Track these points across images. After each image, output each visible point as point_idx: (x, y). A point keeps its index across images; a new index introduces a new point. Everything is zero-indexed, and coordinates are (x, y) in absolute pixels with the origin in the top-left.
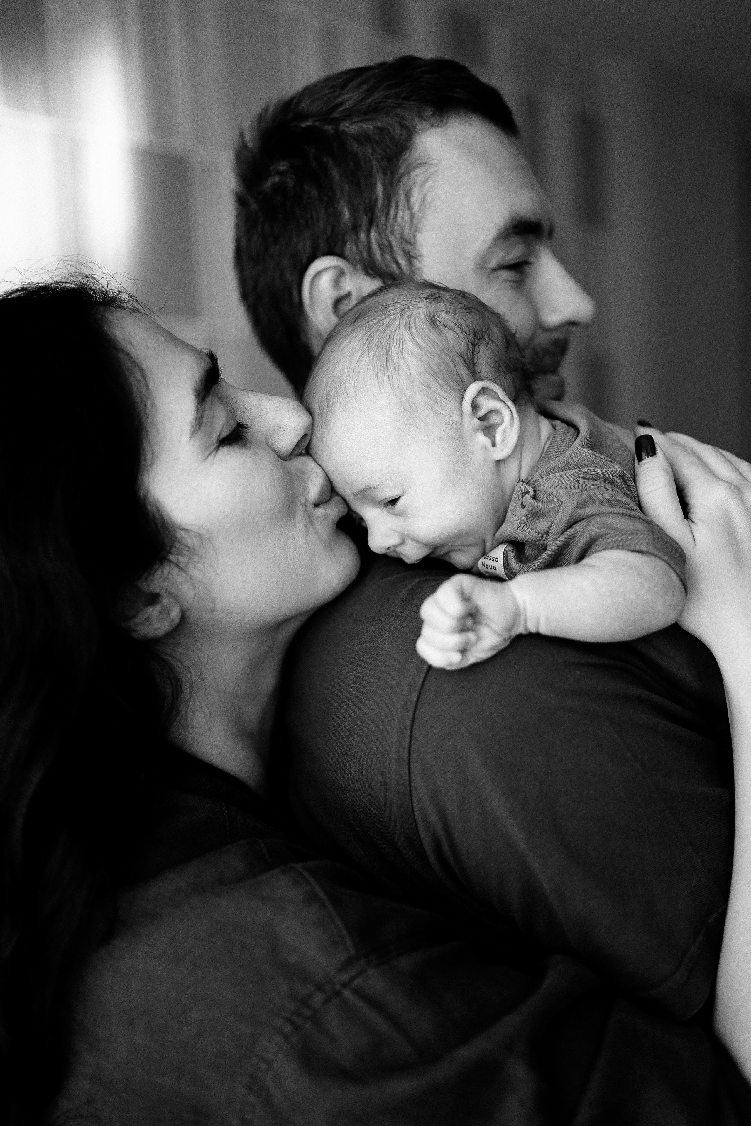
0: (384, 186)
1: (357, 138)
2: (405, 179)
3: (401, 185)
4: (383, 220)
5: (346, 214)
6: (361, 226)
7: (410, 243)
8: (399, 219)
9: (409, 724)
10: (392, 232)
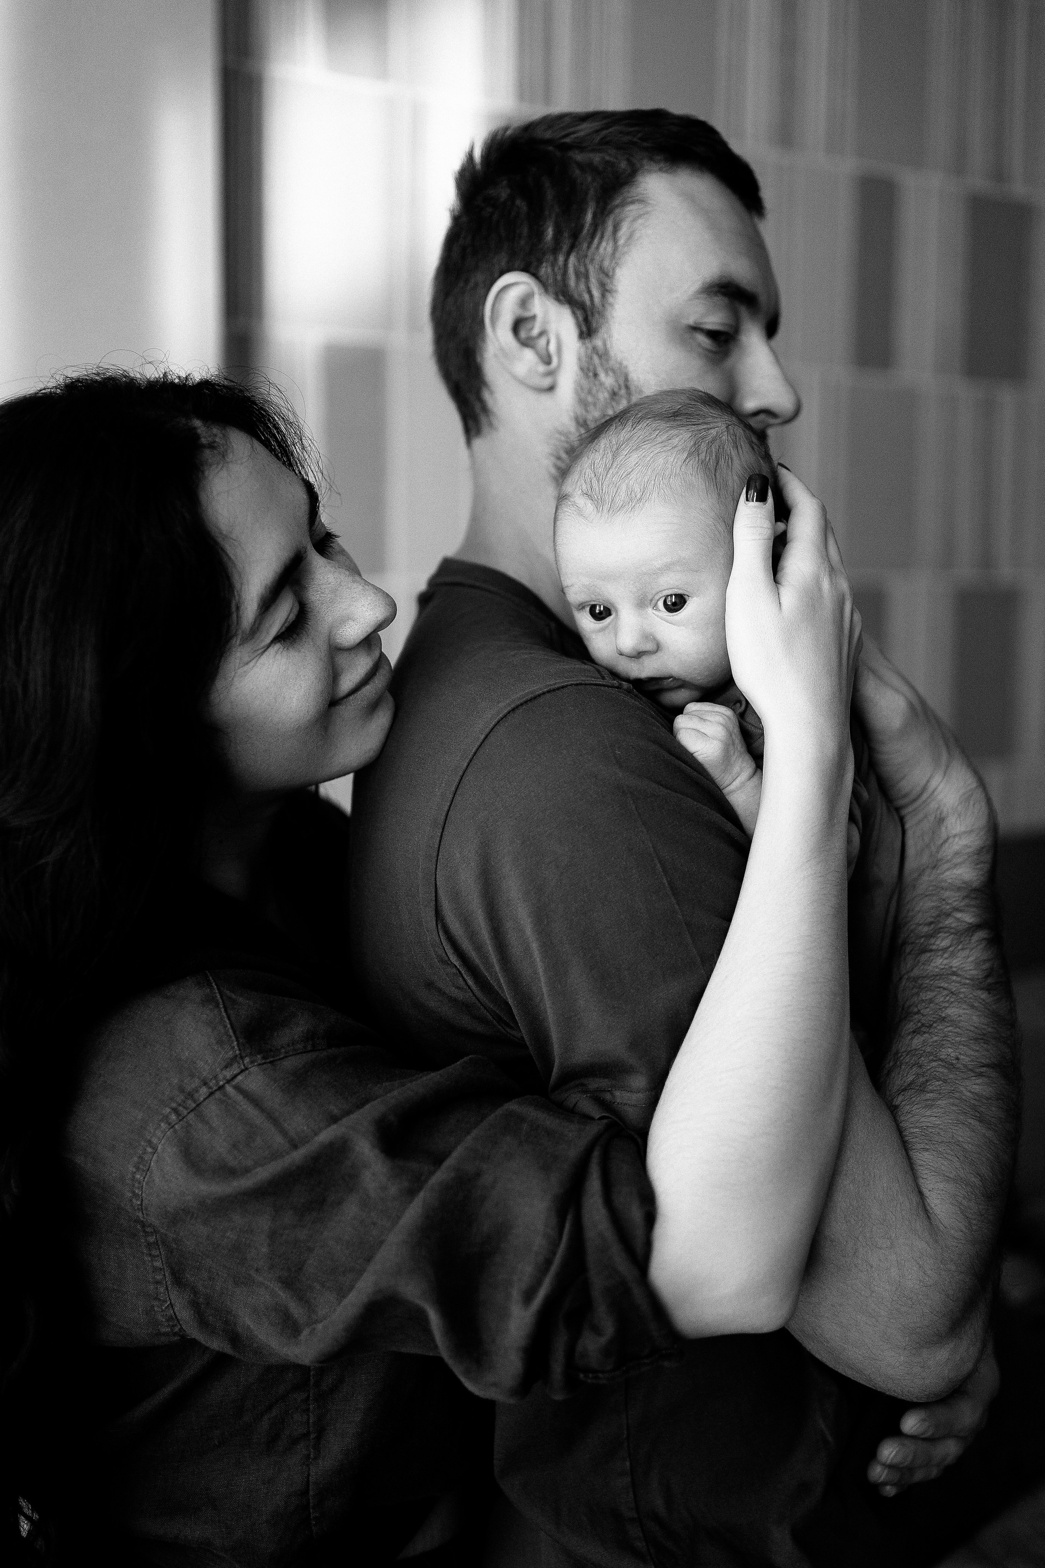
0: (595, 216)
1: (580, 166)
2: (617, 211)
3: (612, 217)
4: (585, 245)
5: (550, 232)
6: (561, 248)
7: (607, 275)
8: (601, 250)
9: (453, 789)
10: (592, 260)
